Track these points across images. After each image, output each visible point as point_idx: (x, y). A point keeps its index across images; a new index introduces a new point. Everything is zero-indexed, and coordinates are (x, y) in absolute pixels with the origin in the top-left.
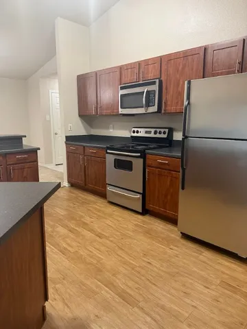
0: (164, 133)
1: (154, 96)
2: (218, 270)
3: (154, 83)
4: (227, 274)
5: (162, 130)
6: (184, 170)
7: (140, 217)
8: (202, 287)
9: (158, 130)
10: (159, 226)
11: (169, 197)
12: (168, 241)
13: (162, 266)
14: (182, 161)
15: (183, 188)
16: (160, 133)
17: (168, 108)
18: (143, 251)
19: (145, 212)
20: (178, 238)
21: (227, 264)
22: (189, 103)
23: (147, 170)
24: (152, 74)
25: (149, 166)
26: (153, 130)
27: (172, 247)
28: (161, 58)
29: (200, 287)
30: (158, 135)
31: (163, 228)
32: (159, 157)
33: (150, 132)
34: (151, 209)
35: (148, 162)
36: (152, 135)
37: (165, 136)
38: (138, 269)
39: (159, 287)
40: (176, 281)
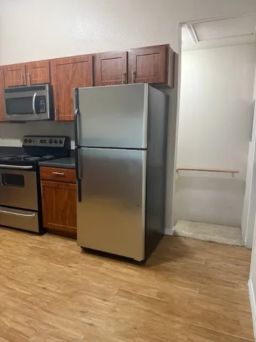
0: (61, 142)
1: (45, 102)
2: (116, 279)
3: (43, 88)
4: (125, 282)
5: (58, 139)
6: (79, 181)
7: (37, 238)
8: (100, 301)
9: (54, 139)
10: (58, 244)
11: (68, 211)
12: (67, 260)
13: (58, 288)
14: (77, 172)
15: (80, 201)
16: (56, 142)
17: (61, 115)
18: (38, 276)
19: (43, 231)
20: (79, 253)
21: (125, 270)
22: (78, 111)
23: (41, 185)
24: (40, 79)
25: (43, 180)
26: (48, 139)
27: (71, 264)
28: (50, 62)
29: (98, 302)
30: (53, 145)
31: (62, 246)
32: (55, 169)
33: (45, 142)
34: (50, 227)
35: (43, 175)
36: (48, 145)
37: (62, 145)
38: (29, 299)
39: (53, 314)
40: (73, 301)
